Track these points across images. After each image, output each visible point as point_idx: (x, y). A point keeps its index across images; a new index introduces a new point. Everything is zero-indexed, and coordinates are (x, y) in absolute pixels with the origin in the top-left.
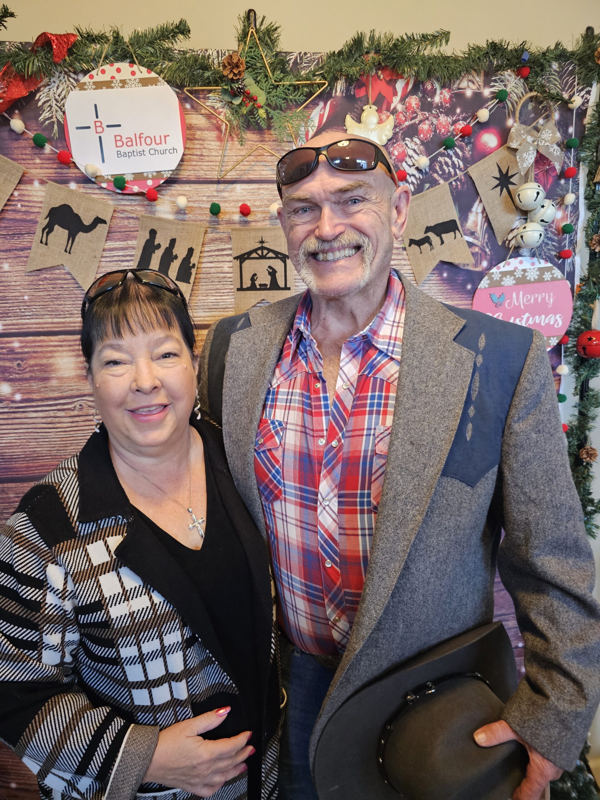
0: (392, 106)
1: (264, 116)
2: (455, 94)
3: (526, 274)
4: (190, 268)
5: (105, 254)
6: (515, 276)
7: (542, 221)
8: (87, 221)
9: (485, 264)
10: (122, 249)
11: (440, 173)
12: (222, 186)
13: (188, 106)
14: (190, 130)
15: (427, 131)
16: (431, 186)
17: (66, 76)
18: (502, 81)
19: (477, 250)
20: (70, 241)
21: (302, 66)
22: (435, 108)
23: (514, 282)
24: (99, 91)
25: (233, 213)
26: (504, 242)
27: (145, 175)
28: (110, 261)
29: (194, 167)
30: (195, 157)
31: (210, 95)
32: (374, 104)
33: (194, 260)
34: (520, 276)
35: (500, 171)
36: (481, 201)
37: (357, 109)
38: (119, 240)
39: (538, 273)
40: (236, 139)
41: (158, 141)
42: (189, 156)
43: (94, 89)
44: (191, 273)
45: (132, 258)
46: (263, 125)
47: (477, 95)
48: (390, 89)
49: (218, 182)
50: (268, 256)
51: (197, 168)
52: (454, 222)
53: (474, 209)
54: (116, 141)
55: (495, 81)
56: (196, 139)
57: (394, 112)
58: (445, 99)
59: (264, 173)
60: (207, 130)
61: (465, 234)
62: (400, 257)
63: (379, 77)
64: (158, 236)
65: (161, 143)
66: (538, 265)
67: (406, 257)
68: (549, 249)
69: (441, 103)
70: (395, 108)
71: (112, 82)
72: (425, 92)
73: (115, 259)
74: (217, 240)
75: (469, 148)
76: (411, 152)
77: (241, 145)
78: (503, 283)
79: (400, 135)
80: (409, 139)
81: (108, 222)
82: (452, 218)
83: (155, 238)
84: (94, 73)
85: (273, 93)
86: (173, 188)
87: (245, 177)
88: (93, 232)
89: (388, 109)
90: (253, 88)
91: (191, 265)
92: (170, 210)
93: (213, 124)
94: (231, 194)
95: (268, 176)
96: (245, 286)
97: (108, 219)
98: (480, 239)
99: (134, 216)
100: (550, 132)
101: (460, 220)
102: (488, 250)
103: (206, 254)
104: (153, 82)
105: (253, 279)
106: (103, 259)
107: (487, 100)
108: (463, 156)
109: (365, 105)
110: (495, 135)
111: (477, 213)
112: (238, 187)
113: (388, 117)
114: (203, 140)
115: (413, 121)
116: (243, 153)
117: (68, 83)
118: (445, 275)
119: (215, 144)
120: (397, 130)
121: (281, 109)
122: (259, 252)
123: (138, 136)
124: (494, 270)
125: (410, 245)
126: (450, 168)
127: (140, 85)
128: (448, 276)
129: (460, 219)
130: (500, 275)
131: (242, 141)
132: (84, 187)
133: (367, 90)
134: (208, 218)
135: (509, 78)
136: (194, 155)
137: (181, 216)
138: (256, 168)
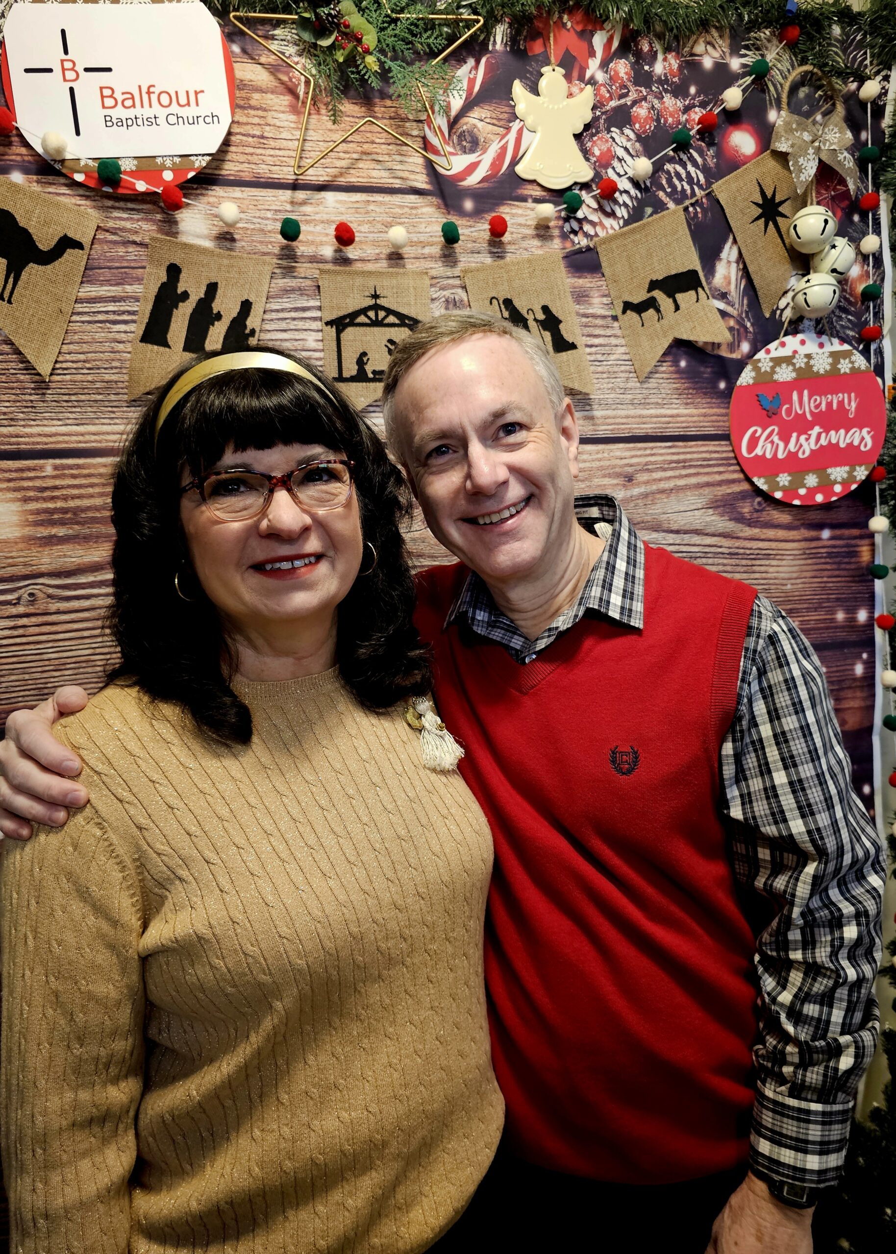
0: (588, 75)
1: (376, 68)
2: (687, 62)
3: (812, 362)
4: (246, 337)
5: (79, 307)
6: (794, 365)
7: (834, 271)
8: (45, 241)
9: (745, 347)
10: (114, 299)
11: (669, 190)
12: (301, 195)
13: (236, 48)
14: (240, 89)
15: (645, 119)
16: (655, 212)
18: (758, 49)
19: (732, 323)
20: (11, 280)
22: (656, 82)
23: (794, 375)
25: (322, 244)
26: (773, 313)
27: (159, 161)
28: (89, 322)
29: (249, 157)
30: (250, 139)
31: (276, 32)
32: (559, 65)
33: (252, 322)
34: (803, 365)
35: (762, 193)
36: (735, 241)
37: (531, 73)
38: (108, 282)
39: (830, 360)
40: (323, 111)
42: (239, 137)
43: (62, 3)
45: (134, 317)
46: (375, 83)
47: (721, 68)
48: (584, 45)
49: (295, 186)
50: (387, 321)
51: (255, 159)
52: (694, 273)
53: (724, 255)
54: (103, 97)
55: (747, 48)
56: (251, 107)
57: (592, 81)
58: (671, 70)
59: (375, 173)
60: (272, 92)
61: (714, 297)
62: (609, 332)
63: (564, 25)
64: (183, 276)
66: (828, 348)
67: (618, 332)
68: (842, 326)
69: (665, 74)
70: (592, 78)
72: (638, 54)
73: (101, 317)
74: (293, 290)
75: (711, 152)
76: (621, 153)
77: (334, 122)
78: (776, 377)
79: (602, 121)
80: (617, 131)
81: (87, 246)
82: (691, 267)
83: (178, 280)
85: (389, 31)
86: (210, 193)
87: (342, 181)
88: (56, 263)
89: (581, 78)
90: (355, 20)
91: (247, 331)
92: (206, 232)
93: (282, 83)
94: (317, 209)
95: (383, 181)
96: (346, 374)
97: (86, 241)
98: (737, 306)
99: (138, 239)
100: (836, 130)
101: (703, 270)
102: (748, 325)
103: (274, 315)
105: (361, 361)
106: (75, 318)
107: (737, 76)
108: (704, 165)
109: (543, 66)
110: (752, 135)
111: (729, 262)
112: (330, 197)
113: (582, 90)
114: (265, 110)
115: (623, 101)
116: (337, 136)
118: (683, 364)
119: (287, 119)
120: (598, 113)
121: (403, 58)
122: (371, 314)
123: (144, 90)
124: (761, 355)
125: (624, 312)
126: (685, 184)
127: (148, 1)
128: (687, 366)
129: (703, 268)
130: (771, 364)
131: (335, 116)
132: (38, 182)
133: (546, 44)
134: (276, 251)
135: (769, 45)
136: (248, 135)
137: (228, 244)
138: (361, 165)
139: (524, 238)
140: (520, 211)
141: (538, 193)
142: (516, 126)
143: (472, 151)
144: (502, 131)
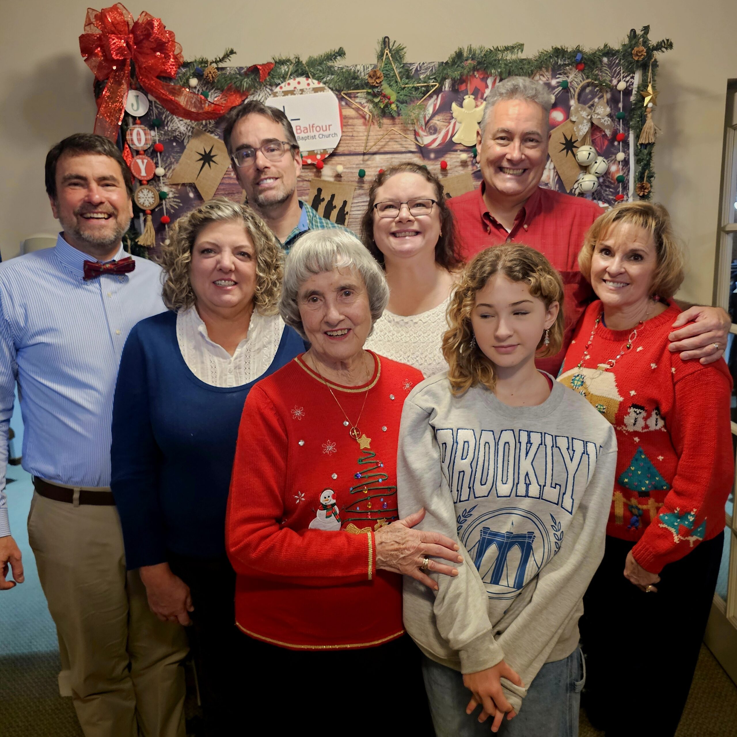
1: (395, 109)
4: (345, 215)
7: (596, 173)
12: (366, 157)
13: (343, 103)
14: (344, 119)
17: (264, 88)
18: (565, 74)
21: (421, 72)
24: (286, 97)
26: (571, 190)
27: (316, 152)
29: (348, 145)
30: (349, 138)
31: (358, 95)
32: (472, 94)
33: (347, 209)
35: (565, 138)
37: (460, 98)
40: (376, 123)
41: (324, 129)
43: (283, 96)
44: (345, 219)
46: (395, 114)
48: (484, 84)
49: (364, 154)
51: (350, 145)
54: (297, 130)
55: (560, 74)
56: (348, 125)
59: (395, 146)
60: (356, 119)
63: (475, 76)
64: (322, 192)
65: (326, 130)
71: (294, 91)
77: (380, 127)
83: (321, 194)
84: (282, 85)
85: (401, 93)
86: (334, 159)
87: (382, 150)
89: (482, 98)
90: (387, 90)
91: (345, 213)
92: (331, 175)
93: (360, 114)
94: (373, 162)
95: (398, 149)
99: (307, 179)
103: (355, 205)
104: (322, 89)
107: (554, 88)
109: (465, 95)
110: (562, 112)
111: (550, 169)
112: (378, 157)
113: (482, 103)
114: (354, 126)
116: (381, 133)
117: (266, 92)
119: (362, 128)
121: (406, 102)
123: (311, 126)
127: (313, 92)
131: (380, 125)
133: (466, 86)
134: (357, 180)
135: (571, 71)
136: (347, 136)
137: (339, 179)
138: (390, 143)
139: (456, 167)
140: (454, 156)
141: (462, 148)
142: (453, 121)
143: (434, 133)
144: (447, 124)
